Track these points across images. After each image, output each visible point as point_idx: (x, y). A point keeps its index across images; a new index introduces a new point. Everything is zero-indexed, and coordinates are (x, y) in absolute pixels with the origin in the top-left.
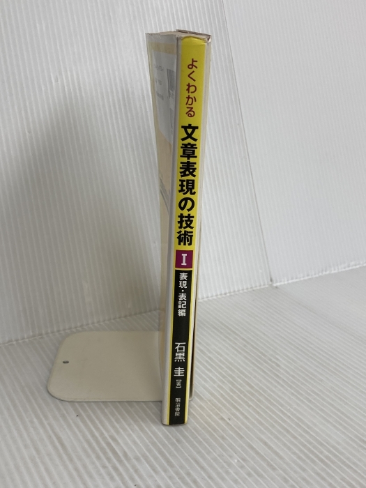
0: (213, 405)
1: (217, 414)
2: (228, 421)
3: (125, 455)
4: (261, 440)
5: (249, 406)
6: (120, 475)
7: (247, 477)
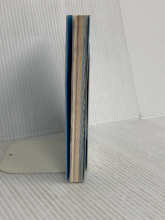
0: (108, 172)
1: (111, 176)
2: (118, 179)
3: (56, 196)
4: (139, 188)
5: (130, 172)
6: (52, 205)
7: (131, 206)
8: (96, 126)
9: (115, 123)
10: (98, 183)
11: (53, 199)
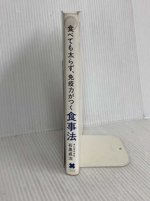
8: (107, 123)
9: (123, 121)
10: (102, 181)
11: (65, 194)
